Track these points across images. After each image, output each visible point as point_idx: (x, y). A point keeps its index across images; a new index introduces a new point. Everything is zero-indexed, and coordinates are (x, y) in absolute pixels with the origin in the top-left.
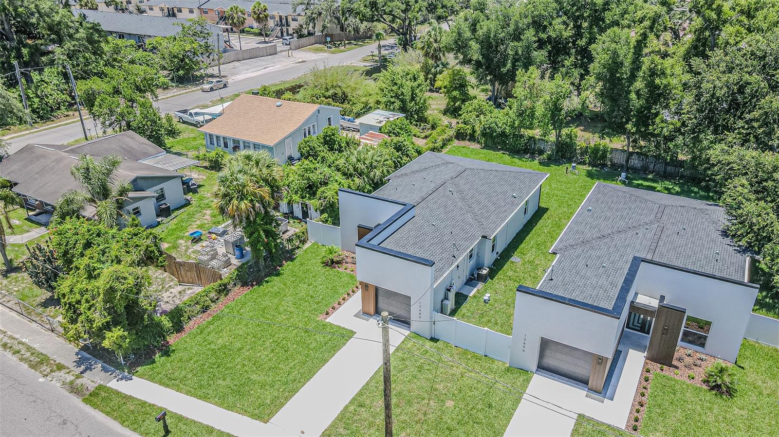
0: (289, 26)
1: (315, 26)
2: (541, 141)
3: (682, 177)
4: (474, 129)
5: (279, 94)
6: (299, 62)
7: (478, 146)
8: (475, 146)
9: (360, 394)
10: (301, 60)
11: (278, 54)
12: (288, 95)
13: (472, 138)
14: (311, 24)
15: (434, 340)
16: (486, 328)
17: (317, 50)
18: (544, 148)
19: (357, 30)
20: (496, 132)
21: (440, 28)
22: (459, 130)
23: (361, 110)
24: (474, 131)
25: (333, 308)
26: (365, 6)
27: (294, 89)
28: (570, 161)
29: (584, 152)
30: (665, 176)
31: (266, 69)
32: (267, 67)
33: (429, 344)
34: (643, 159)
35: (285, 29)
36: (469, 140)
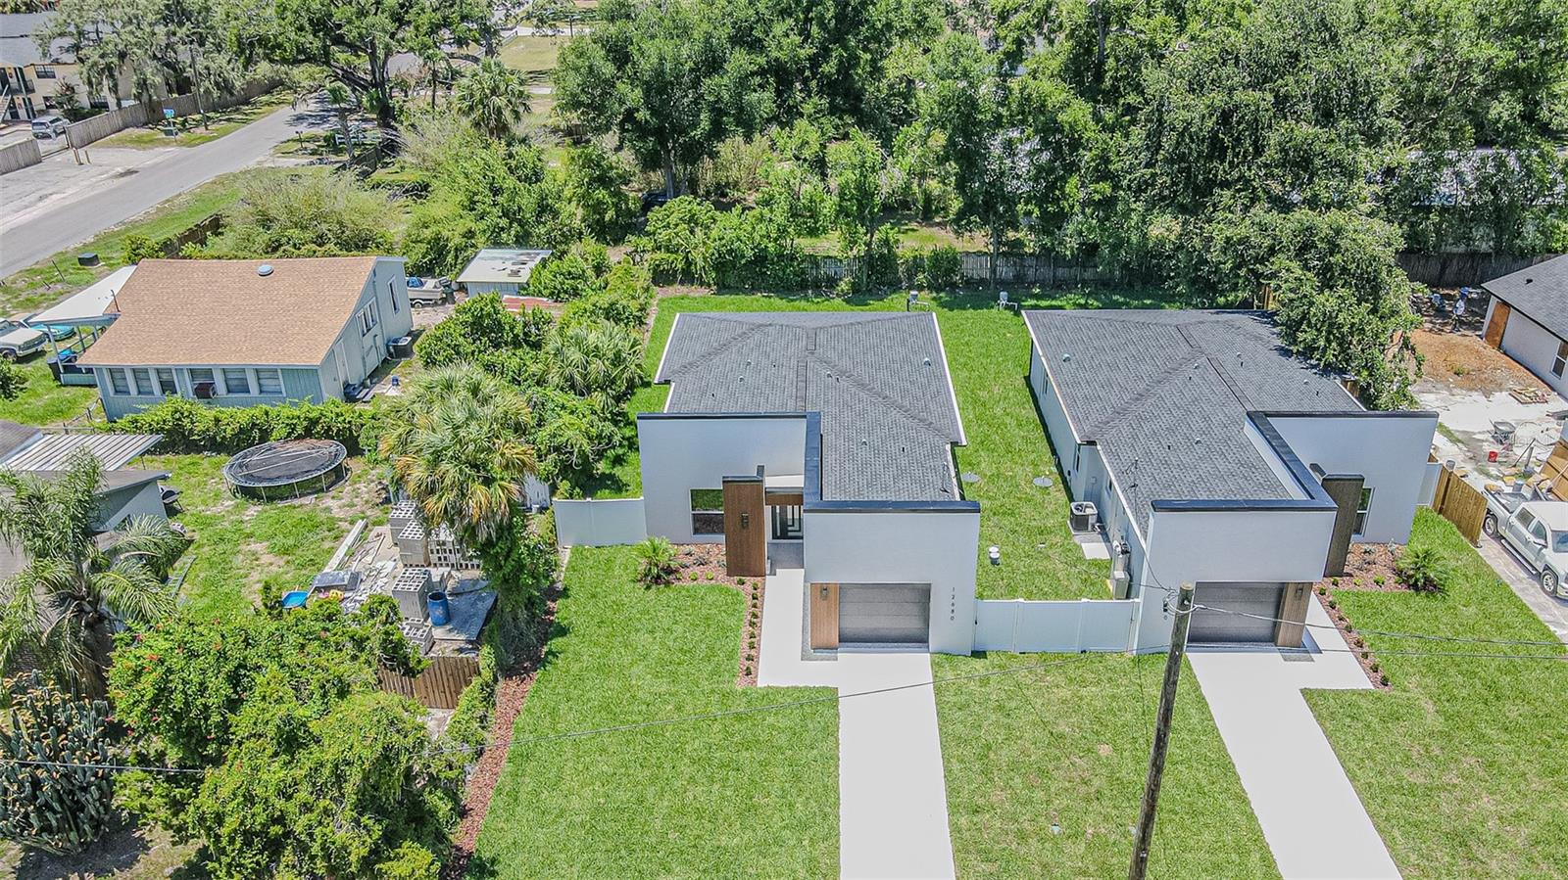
0: (33, 91)
1: (116, 85)
2: (828, 261)
3: (1085, 283)
4: (687, 259)
5: (169, 249)
6: (122, 175)
7: (704, 291)
8: (697, 292)
9: (952, 791)
10: (120, 170)
11: (46, 161)
12: (189, 248)
13: (688, 276)
14: (105, 82)
15: (978, 654)
16: (1084, 600)
17: (139, 142)
18: (836, 273)
19: (226, 87)
20: (743, 256)
21: (498, 65)
22: (658, 266)
23: (424, 257)
24: (689, 263)
25: (749, 658)
26: (301, 28)
27: (197, 235)
28: (895, 286)
29: (916, 265)
30: (1058, 287)
31: (47, 201)
32: (46, 196)
33: (978, 664)
34: (1015, 263)
35: (19, 100)
36: (682, 283)
